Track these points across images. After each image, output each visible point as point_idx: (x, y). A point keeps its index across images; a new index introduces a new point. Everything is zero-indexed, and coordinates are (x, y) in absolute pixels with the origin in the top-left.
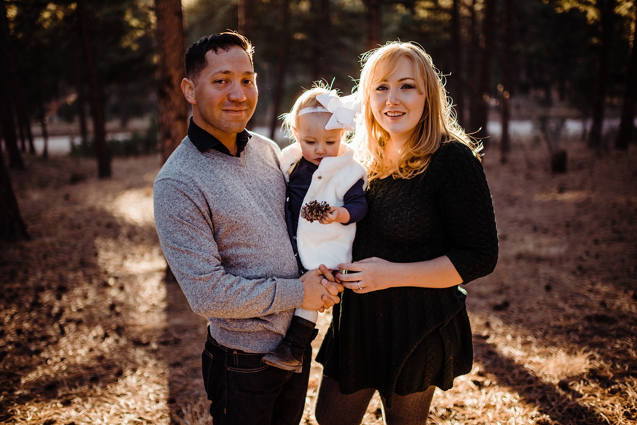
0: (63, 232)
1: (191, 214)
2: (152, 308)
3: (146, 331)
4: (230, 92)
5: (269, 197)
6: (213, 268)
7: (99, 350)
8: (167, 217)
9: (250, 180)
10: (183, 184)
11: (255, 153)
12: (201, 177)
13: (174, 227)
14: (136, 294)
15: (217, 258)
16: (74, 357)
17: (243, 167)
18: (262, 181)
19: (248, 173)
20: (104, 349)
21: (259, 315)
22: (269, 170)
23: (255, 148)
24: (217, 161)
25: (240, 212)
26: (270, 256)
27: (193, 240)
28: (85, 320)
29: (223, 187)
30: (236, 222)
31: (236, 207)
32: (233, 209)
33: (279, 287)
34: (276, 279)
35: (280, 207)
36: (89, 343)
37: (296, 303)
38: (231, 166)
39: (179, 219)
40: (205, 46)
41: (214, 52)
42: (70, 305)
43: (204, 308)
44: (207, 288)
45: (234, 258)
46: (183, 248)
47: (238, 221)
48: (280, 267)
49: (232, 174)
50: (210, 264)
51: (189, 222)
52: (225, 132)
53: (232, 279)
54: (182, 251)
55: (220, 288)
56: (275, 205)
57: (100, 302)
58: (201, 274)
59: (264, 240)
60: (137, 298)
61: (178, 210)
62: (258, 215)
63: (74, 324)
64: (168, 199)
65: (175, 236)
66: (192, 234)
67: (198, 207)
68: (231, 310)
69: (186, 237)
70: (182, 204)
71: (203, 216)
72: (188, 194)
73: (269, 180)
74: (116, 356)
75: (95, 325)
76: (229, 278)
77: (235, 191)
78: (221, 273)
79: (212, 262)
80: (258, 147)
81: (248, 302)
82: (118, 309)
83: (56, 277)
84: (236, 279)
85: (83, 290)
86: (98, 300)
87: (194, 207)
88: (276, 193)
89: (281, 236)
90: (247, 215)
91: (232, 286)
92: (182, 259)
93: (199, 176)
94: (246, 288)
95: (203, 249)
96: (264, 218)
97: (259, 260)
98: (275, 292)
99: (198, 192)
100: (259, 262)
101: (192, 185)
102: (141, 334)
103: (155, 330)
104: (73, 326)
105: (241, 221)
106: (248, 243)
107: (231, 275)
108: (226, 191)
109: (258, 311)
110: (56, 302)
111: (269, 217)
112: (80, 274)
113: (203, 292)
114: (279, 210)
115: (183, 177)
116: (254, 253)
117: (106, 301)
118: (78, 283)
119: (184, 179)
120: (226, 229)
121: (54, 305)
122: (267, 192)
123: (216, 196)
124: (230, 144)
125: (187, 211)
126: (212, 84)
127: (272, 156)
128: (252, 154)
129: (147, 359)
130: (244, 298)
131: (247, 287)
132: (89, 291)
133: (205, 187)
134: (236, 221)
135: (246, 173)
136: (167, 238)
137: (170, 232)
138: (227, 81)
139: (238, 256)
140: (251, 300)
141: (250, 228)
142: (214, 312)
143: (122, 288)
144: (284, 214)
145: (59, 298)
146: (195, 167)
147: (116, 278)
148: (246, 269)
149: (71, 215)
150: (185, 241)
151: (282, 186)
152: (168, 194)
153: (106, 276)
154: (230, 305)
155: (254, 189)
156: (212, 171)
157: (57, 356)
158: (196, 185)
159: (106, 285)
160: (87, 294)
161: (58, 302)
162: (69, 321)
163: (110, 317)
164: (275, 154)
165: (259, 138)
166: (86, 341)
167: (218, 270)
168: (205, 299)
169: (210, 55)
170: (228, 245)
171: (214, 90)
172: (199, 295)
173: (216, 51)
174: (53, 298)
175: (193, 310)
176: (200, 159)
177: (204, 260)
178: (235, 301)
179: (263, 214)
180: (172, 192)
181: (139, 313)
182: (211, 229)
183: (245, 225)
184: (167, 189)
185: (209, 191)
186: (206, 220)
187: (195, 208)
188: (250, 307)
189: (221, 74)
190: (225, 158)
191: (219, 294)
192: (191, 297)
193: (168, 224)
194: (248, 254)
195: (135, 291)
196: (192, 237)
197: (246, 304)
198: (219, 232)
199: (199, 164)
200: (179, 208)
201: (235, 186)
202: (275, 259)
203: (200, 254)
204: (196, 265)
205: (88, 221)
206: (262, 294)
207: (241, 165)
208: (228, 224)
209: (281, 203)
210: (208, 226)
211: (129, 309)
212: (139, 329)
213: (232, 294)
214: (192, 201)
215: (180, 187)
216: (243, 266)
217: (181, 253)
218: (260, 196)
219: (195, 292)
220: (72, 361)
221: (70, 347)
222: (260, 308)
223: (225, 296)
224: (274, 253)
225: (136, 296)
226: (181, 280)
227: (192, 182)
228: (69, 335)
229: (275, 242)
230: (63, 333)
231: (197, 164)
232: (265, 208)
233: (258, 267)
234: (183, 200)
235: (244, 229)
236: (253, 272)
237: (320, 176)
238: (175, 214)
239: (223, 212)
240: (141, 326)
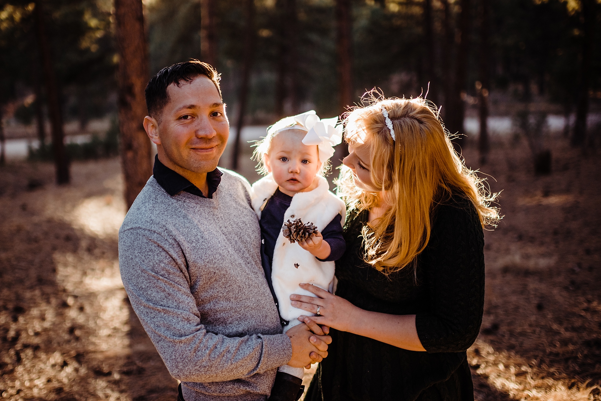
0: (19, 247)
1: (167, 268)
2: (114, 332)
3: (108, 358)
4: (197, 128)
5: (245, 241)
6: (194, 328)
7: (58, 380)
8: (139, 271)
9: (225, 223)
10: (156, 234)
11: (226, 192)
12: (174, 224)
13: (147, 283)
14: (97, 316)
15: (196, 316)
16: (30, 388)
17: (216, 209)
18: (237, 224)
19: (222, 215)
20: (62, 379)
21: (243, 377)
22: (243, 211)
23: (226, 187)
24: (189, 204)
25: (218, 262)
26: (251, 308)
27: (170, 297)
28: (42, 346)
29: (199, 234)
30: (215, 273)
31: (214, 256)
32: (211, 259)
33: (266, 346)
34: (262, 336)
35: (256, 251)
36: (47, 372)
37: (283, 361)
38: (204, 209)
39: (153, 274)
40: (166, 79)
41: (176, 85)
42: (26, 327)
43: (185, 373)
44: (188, 352)
45: (212, 314)
46: (159, 308)
47: (217, 271)
48: (261, 320)
49: (206, 218)
50: (190, 323)
51: (165, 277)
52: (195, 172)
53: (215, 339)
54: (158, 310)
55: (203, 351)
56: (251, 250)
57: (59, 324)
58: (181, 336)
59: (244, 291)
60: (97, 320)
61: (151, 264)
62: (237, 263)
63: (31, 350)
64: (139, 251)
65: (149, 293)
66: (169, 290)
67: (174, 260)
68: (215, 375)
69: (162, 294)
70: (156, 256)
71: (180, 268)
72: (162, 244)
73: (244, 222)
74: (75, 388)
75: (54, 351)
76: (211, 338)
77: (212, 238)
78: (203, 334)
79: (192, 321)
80: (228, 185)
81: (233, 365)
82: (78, 333)
83: (13, 297)
84: (219, 339)
85: (41, 311)
86: (57, 322)
87: (169, 259)
88: (252, 236)
89: (261, 284)
90: (226, 264)
91: (216, 348)
92: (158, 319)
93: (172, 223)
94: (231, 349)
95: (181, 307)
96: (243, 266)
97: (240, 314)
98: (262, 352)
99: (173, 242)
100: (240, 316)
101: (166, 234)
102: (102, 362)
103: (117, 358)
104: (29, 352)
105: (220, 271)
106: (228, 295)
107: (213, 334)
108: (202, 238)
109: (242, 373)
110: (12, 324)
111: (247, 264)
112: (37, 292)
113: (184, 356)
114: (256, 255)
115: (155, 225)
116: (234, 307)
117: (65, 324)
118: (35, 303)
119: (157, 228)
120: (204, 281)
121: (10, 328)
122: (243, 236)
123: (192, 245)
124: (201, 183)
125: (163, 265)
126: (177, 121)
127: (243, 193)
128: (224, 194)
129: (109, 391)
130: (229, 361)
131: (232, 347)
132: (46, 312)
133: (180, 236)
134: (214, 271)
135: (220, 216)
136: (140, 296)
137: (142, 288)
138: (194, 116)
139: (217, 311)
140: (236, 363)
141: (230, 278)
142: (196, 377)
143: (81, 309)
144: (261, 259)
145: (15, 320)
146: (166, 213)
147: (76, 297)
148: (225, 324)
149: (28, 228)
150: (161, 298)
151: (257, 228)
152: (140, 246)
153: (64, 295)
154: (213, 369)
155: (230, 233)
156: (185, 217)
157: (13, 387)
158: (171, 234)
159: (65, 305)
160: (44, 315)
161: (14, 324)
162: (26, 346)
163: (68, 342)
164: (246, 191)
165: (228, 174)
166: (43, 369)
167: (199, 330)
168: (186, 364)
169: (172, 88)
170: (206, 299)
171: (179, 127)
172: (179, 359)
173: (178, 84)
174: (9, 319)
175: (172, 375)
176: (170, 203)
177: (184, 319)
178: (220, 365)
179: (242, 262)
180: (143, 244)
181: (100, 338)
182: (188, 282)
183: (224, 275)
184: (138, 240)
185: (184, 239)
186: (183, 273)
187: (171, 260)
188: (235, 371)
189: (185, 109)
190: (197, 201)
191: (202, 357)
192: (169, 361)
193: (141, 280)
194: (228, 308)
195: (95, 312)
196: (168, 294)
197: (231, 368)
198: (196, 285)
199: (170, 208)
200: (153, 261)
201: (211, 231)
202: (256, 311)
203: (179, 313)
204: (175, 326)
205: (46, 234)
206: (248, 355)
207: (214, 208)
208: (206, 276)
209: (257, 247)
210: (185, 279)
211: (90, 332)
212: (100, 356)
213: (216, 357)
214: (167, 252)
215: (153, 237)
216: (222, 322)
217: (157, 312)
218: (236, 241)
219: (175, 356)
220: (29, 393)
221: (26, 377)
222: (245, 370)
223: (209, 359)
224: (255, 305)
225: (97, 318)
226: (158, 342)
227: (166, 231)
228: (26, 363)
229: (255, 292)
230: (19, 360)
231: (168, 208)
232: (243, 254)
233: (239, 322)
234: (157, 252)
235: (223, 280)
236: (233, 329)
237: (293, 214)
238: (148, 268)
239: (200, 263)
240: (102, 352)
